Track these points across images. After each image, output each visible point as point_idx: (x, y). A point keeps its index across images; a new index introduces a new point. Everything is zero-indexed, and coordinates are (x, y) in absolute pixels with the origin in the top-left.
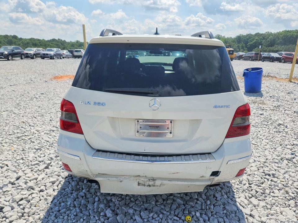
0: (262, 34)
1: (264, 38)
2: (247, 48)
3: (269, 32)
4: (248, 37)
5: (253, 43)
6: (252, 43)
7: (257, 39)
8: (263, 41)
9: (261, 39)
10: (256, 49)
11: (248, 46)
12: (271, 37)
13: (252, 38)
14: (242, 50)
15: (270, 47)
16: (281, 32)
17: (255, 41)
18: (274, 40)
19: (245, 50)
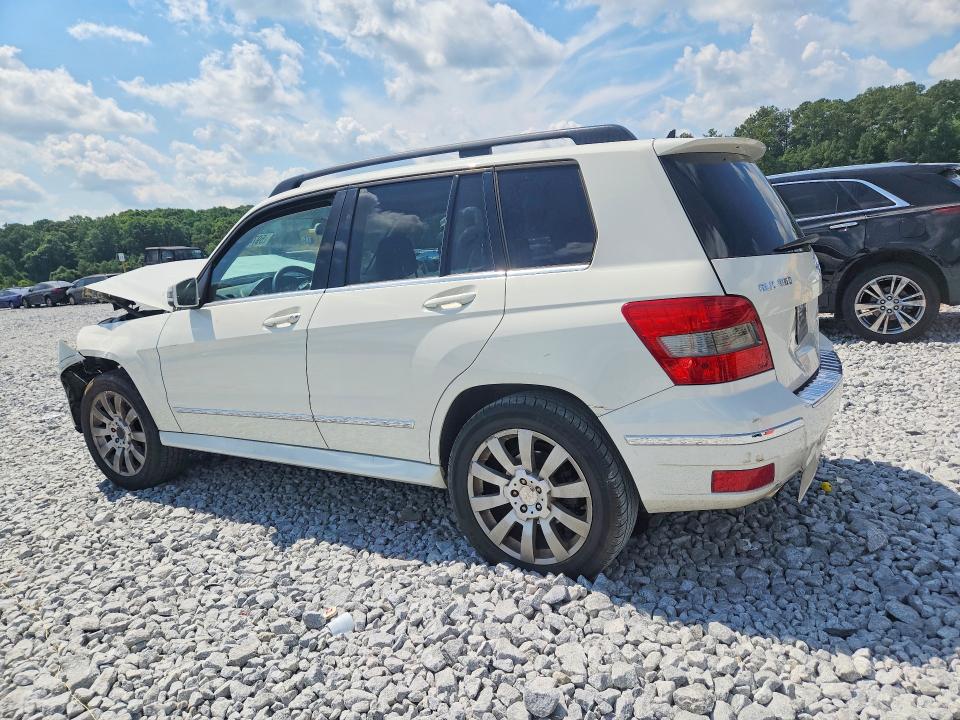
0: (60, 225)
1: (72, 238)
2: (26, 270)
3: (79, 217)
4: (12, 235)
5: (42, 254)
6: (36, 253)
7: (49, 241)
8: (71, 245)
9: (63, 240)
10: (58, 270)
11: (26, 266)
12: (94, 231)
13: (31, 237)
14: (10, 278)
15: (104, 262)
16: (117, 214)
17: (43, 247)
18: (107, 241)
19: (20, 278)
